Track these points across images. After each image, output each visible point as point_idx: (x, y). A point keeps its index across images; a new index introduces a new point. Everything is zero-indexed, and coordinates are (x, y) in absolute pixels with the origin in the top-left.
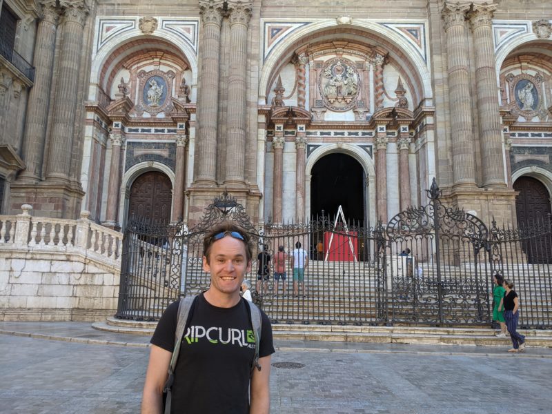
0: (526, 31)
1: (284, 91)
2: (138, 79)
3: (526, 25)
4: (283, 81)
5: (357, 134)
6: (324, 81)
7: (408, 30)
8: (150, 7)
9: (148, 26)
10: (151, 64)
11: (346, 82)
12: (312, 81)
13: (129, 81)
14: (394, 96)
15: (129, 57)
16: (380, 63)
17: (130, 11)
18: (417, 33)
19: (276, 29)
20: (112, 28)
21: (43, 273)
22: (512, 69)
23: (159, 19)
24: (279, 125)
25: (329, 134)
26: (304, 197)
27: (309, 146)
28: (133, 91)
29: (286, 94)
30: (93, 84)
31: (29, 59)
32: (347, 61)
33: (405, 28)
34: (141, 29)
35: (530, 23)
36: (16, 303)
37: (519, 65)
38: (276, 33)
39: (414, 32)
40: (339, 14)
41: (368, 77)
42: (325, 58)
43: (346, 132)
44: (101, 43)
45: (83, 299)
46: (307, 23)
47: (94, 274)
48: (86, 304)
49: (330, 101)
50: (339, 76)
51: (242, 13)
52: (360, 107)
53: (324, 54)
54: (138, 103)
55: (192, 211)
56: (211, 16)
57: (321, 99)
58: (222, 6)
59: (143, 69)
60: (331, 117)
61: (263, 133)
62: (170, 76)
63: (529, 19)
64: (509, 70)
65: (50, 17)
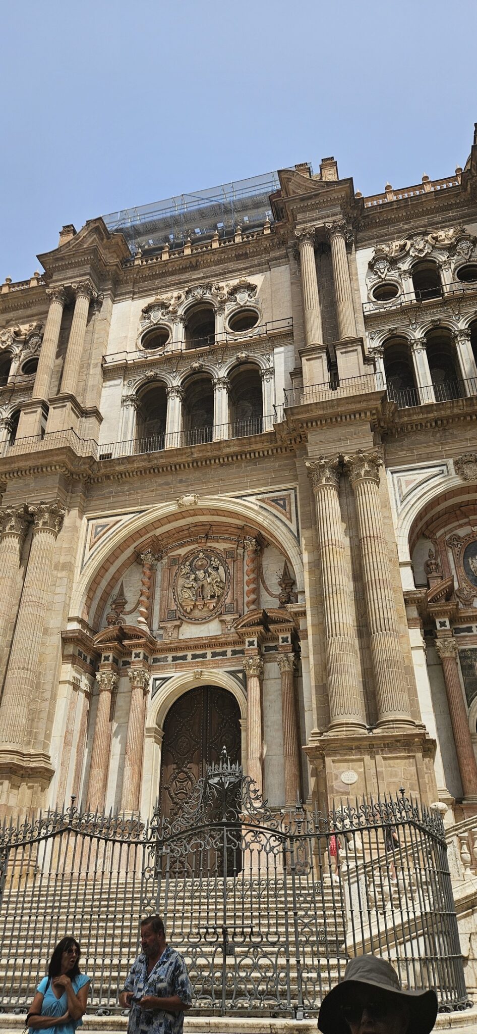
0: (446, 473)
1: (126, 602)
3: (446, 465)
4: (125, 590)
5: (224, 654)
6: (181, 581)
7: (272, 501)
11: (209, 580)
12: (166, 584)
14: (277, 590)
16: (251, 548)
18: (284, 502)
19: (101, 526)
22: (455, 528)
24: (107, 655)
25: (184, 658)
27: (156, 679)
29: (128, 608)
32: (213, 550)
33: (268, 498)
35: (451, 462)
37: (466, 520)
38: (101, 531)
39: (281, 502)
42: (182, 551)
43: (209, 652)
46: (141, 512)
49: (186, 611)
50: (200, 574)
51: (47, 515)
52: (228, 612)
53: (182, 546)
57: (175, 608)
58: (22, 510)
60: (189, 632)
63: (448, 456)
64: (451, 530)
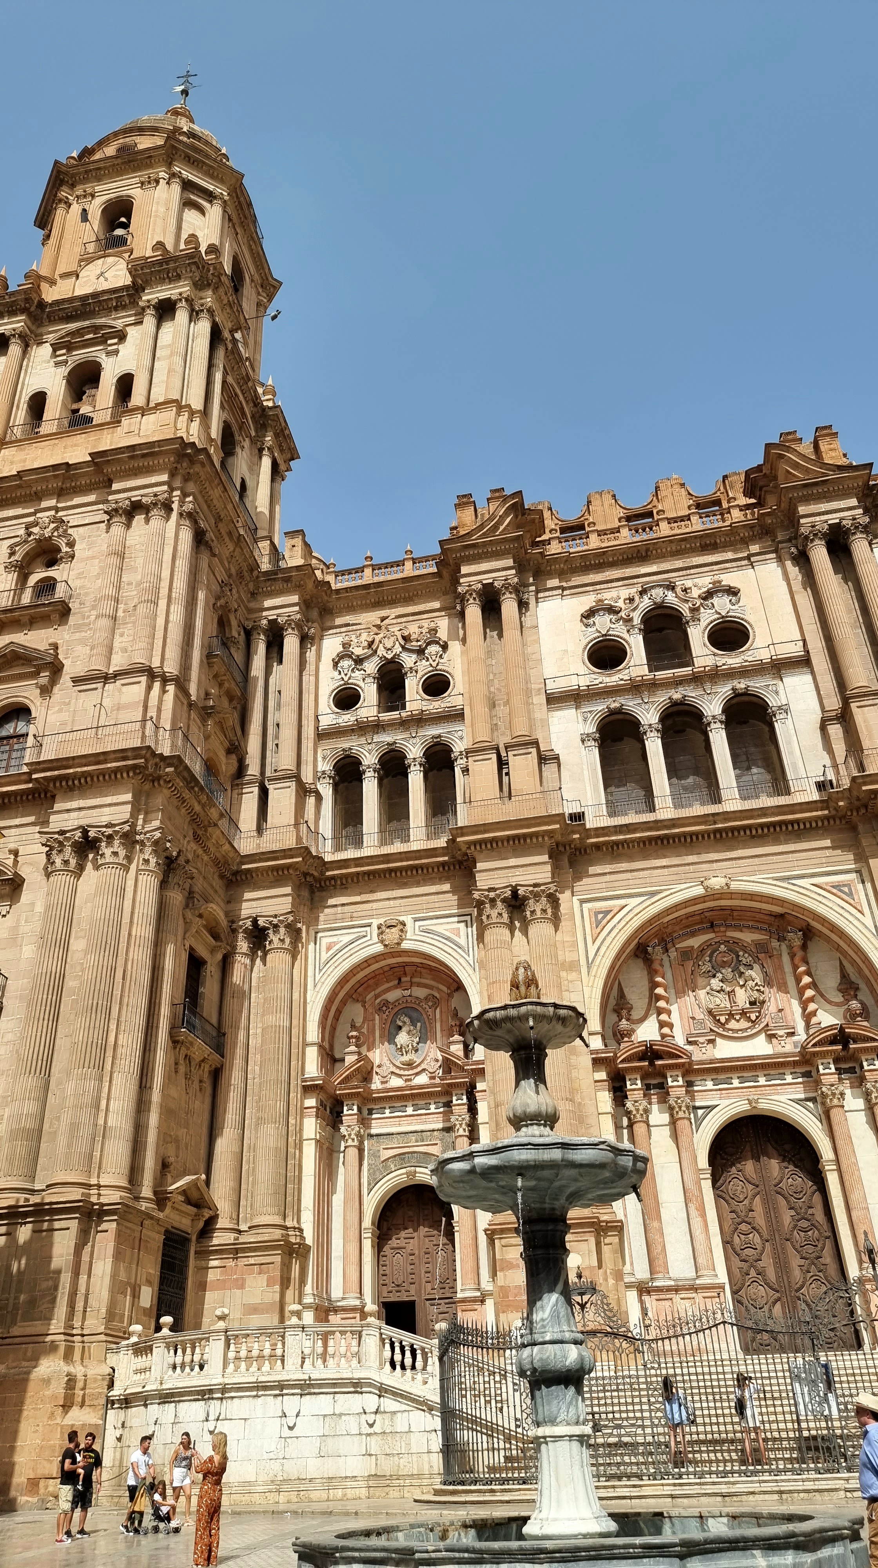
2: (377, 1017)
4: (626, 992)
7: (832, 887)
8: (392, 902)
9: (392, 935)
10: (396, 987)
11: (741, 982)
12: (680, 984)
13: (363, 1022)
14: (836, 996)
15: (361, 983)
16: (798, 943)
17: (360, 914)
19: (601, 911)
20: (335, 943)
21: (325, 1416)
23: (408, 919)
24: (633, 1079)
25: (728, 1080)
26: (703, 1215)
27: (695, 1109)
28: (371, 1039)
29: (635, 1014)
30: (312, 1044)
31: (214, 1020)
32: (737, 942)
33: (827, 884)
34: (382, 941)
36: (292, 1470)
38: (603, 918)
39: (844, 889)
40: (705, 874)
41: (780, 968)
42: (695, 942)
43: (759, 1073)
44: (320, 970)
45: (381, 1458)
46: (653, 894)
47: (394, 1413)
48: (387, 1467)
49: (719, 1021)
50: (727, 972)
51: (544, 900)
52: (776, 1025)
53: (693, 934)
54: (381, 1060)
55: (502, 1270)
56: (494, 913)
57: (702, 1016)
58: (508, 893)
59: (384, 997)
60: (726, 1050)
61: (605, 1099)
62: (430, 1004)
65: (243, 945)
